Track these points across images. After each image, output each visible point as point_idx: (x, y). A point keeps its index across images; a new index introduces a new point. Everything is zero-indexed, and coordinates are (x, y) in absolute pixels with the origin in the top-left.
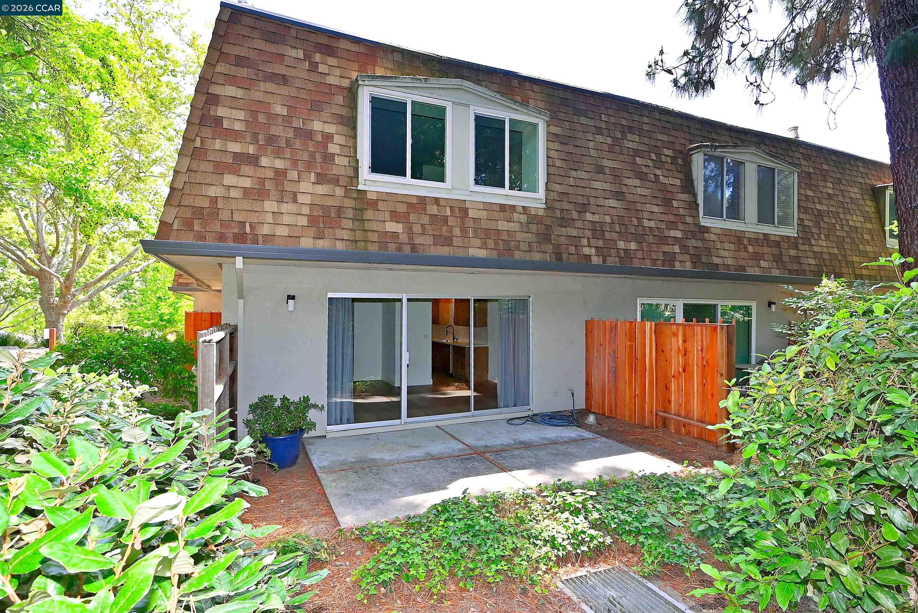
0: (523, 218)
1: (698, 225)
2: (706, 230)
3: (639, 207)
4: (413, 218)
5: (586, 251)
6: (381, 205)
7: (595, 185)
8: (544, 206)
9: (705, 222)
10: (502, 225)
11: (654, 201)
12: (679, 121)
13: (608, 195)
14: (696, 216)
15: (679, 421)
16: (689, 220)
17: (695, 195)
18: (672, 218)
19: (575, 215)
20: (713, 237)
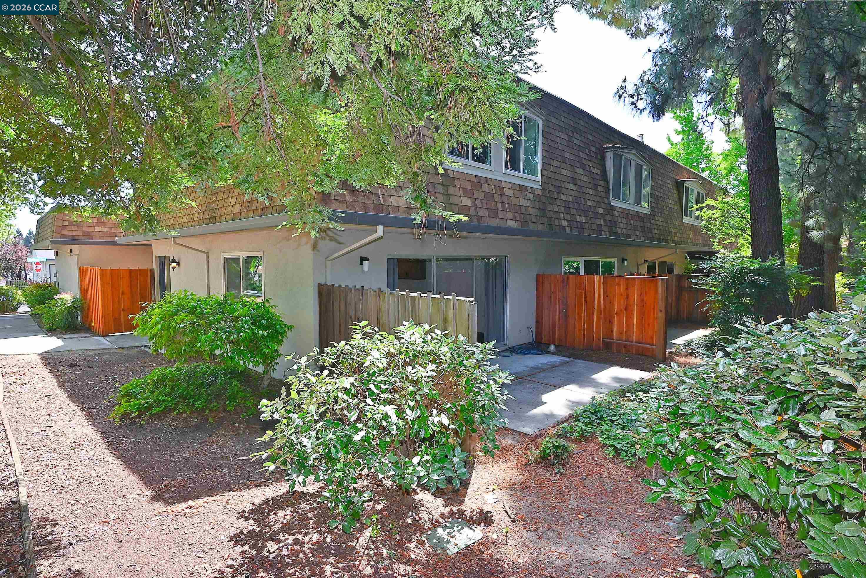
0: (531, 196)
1: (610, 204)
2: (613, 208)
3: (584, 190)
4: (476, 194)
5: (564, 223)
6: (457, 183)
7: (564, 172)
8: (540, 187)
9: (614, 203)
10: (523, 202)
11: (590, 186)
12: (596, 125)
13: (569, 180)
14: (608, 198)
15: (620, 343)
16: (606, 200)
17: (608, 182)
18: (599, 199)
19: (556, 196)
20: (617, 214)
